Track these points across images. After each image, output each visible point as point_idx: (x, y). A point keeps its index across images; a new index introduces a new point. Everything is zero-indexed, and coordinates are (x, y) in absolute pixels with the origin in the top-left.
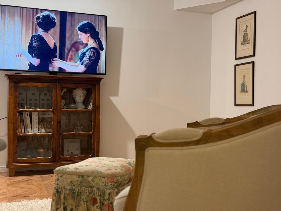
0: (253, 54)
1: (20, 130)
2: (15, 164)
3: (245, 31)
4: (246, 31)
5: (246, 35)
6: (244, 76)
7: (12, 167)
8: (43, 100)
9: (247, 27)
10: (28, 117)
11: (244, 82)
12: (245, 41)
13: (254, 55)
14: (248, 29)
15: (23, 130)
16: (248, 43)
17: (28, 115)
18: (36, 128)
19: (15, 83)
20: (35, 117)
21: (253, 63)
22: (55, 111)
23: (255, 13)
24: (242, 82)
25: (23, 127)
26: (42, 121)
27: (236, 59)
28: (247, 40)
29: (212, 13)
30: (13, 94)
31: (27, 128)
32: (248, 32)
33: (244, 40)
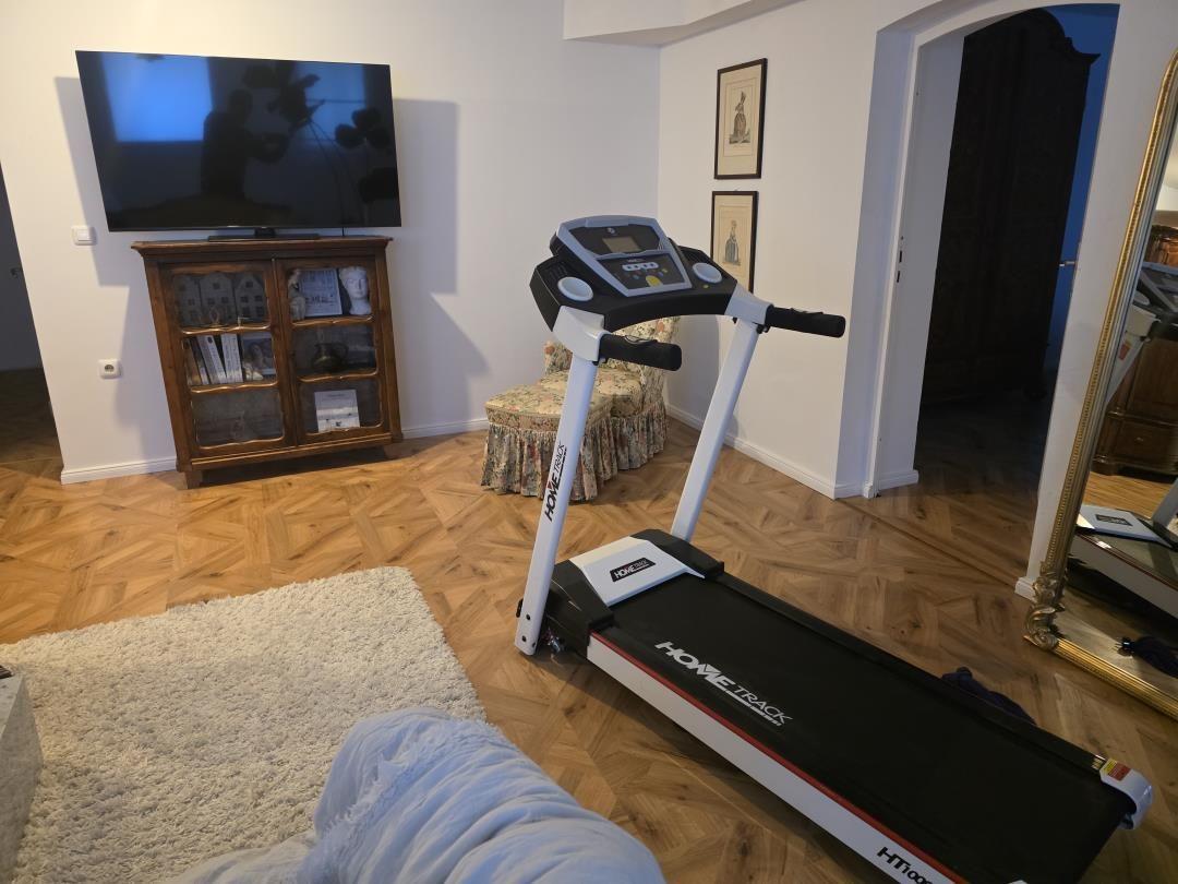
0: (755, 172)
1: (196, 378)
2: (198, 462)
3: (740, 107)
4: (742, 109)
5: (740, 118)
6: (734, 224)
7: (189, 468)
8: (245, 299)
9: (743, 98)
10: (212, 347)
11: (732, 237)
12: (738, 135)
13: (758, 175)
14: (746, 104)
15: (204, 378)
16: (745, 141)
17: (210, 340)
18: (238, 369)
19: (161, 266)
20: (230, 344)
21: (755, 195)
22: (277, 330)
23: (764, 63)
24: (728, 238)
25: (202, 370)
26: (248, 353)
27: (717, 177)
28: (743, 131)
29: (660, 46)
30: (160, 294)
31: (214, 372)
32: (747, 112)
33: (736, 130)
